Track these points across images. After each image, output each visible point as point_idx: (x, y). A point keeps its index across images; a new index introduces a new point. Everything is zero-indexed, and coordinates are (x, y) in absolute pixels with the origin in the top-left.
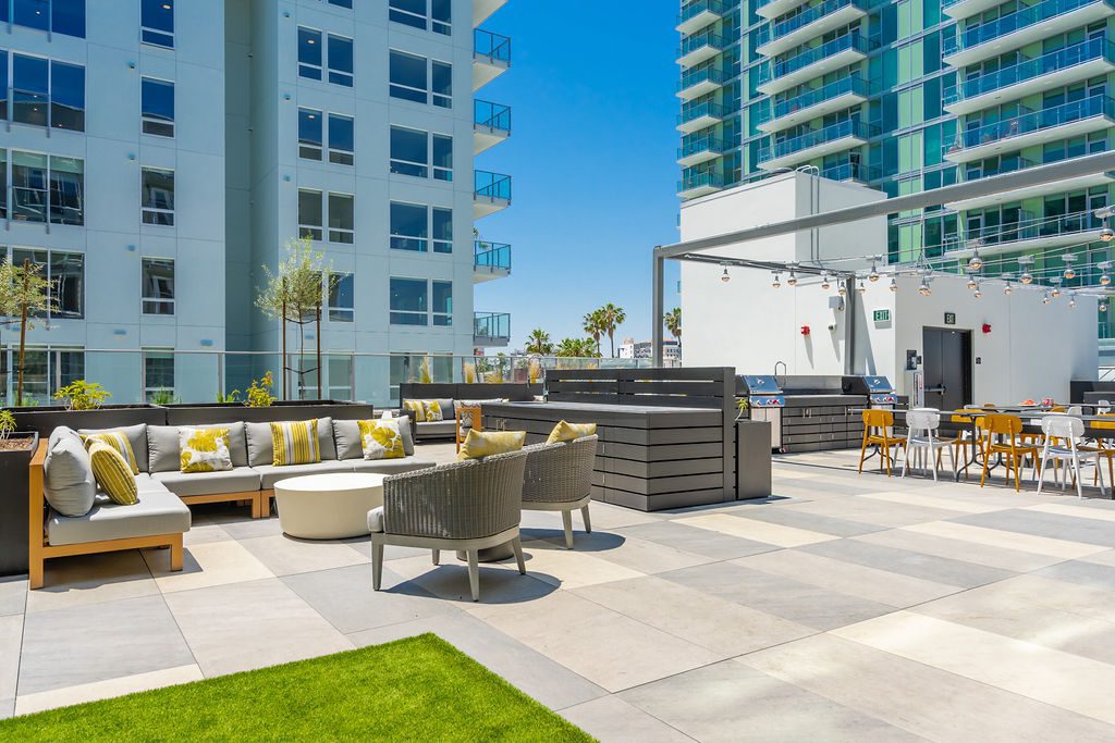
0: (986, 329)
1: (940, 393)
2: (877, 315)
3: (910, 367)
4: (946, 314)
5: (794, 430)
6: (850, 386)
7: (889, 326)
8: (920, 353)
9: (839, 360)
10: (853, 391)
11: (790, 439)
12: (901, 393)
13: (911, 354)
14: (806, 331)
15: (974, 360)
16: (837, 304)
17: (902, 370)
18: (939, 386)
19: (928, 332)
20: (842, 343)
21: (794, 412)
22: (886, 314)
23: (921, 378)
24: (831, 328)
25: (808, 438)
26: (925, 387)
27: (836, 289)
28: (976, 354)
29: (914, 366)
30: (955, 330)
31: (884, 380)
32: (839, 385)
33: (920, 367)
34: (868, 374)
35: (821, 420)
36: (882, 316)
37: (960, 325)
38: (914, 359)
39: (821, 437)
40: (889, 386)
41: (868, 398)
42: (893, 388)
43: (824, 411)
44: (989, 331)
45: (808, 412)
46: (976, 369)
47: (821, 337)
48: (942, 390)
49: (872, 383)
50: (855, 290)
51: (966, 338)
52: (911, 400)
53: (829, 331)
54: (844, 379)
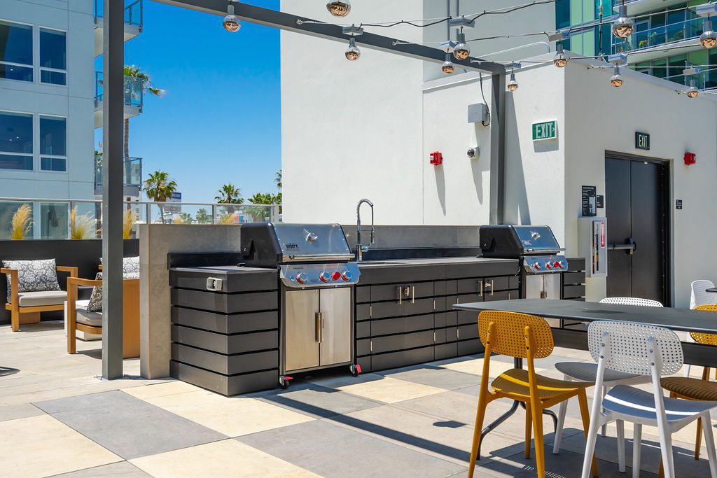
0: (689, 159)
1: (628, 251)
2: (537, 130)
3: (587, 212)
4: (637, 134)
5: (379, 328)
6: (493, 244)
7: (554, 147)
8: (601, 191)
9: (481, 201)
10: (496, 252)
11: (372, 346)
12: (574, 255)
13: (589, 192)
14: (437, 159)
15: (673, 204)
16: (480, 117)
17: (576, 217)
18: (627, 242)
19: (614, 160)
20: (486, 176)
21: (380, 292)
22: (550, 128)
23: (602, 229)
24: (471, 153)
25: (409, 341)
26: (609, 244)
27: (479, 91)
28: (676, 194)
29: (593, 210)
30: (650, 160)
31: (546, 232)
32: (475, 242)
33: (601, 213)
34: (519, 224)
35: (434, 304)
36: (543, 133)
37: (657, 151)
38: (592, 201)
39: (435, 337)
40: (553, 242)
41: (521, 264)
42: (562, 246)
43: (441, 288)
44: (693, 162)
45: (411, 291)
46: (676, 216)
47: (458, 168)
48: (631, 248)
49: (528, 237)
50: (505, 93)
51: (662, 170)
52: (589, 265)
53: (468, 159)
54: (484, 231)
